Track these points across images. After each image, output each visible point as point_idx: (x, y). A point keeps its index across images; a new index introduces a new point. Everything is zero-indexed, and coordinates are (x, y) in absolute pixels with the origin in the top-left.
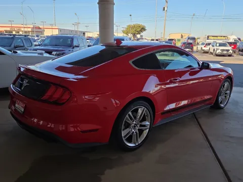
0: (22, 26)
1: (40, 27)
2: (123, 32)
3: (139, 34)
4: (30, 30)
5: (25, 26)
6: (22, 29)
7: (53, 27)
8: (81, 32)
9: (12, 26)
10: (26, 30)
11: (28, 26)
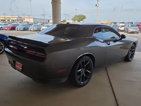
0: (11, 17)
1: (22, 17)
2: (72, 19)
3: (82, 20)
4: (16, 19)
5: (13, 17)
6: (11, 19)
7: (30, 17)
8: (47, 20)
9: (6, 16)
10: (13, 19)
11: (15, 17)
